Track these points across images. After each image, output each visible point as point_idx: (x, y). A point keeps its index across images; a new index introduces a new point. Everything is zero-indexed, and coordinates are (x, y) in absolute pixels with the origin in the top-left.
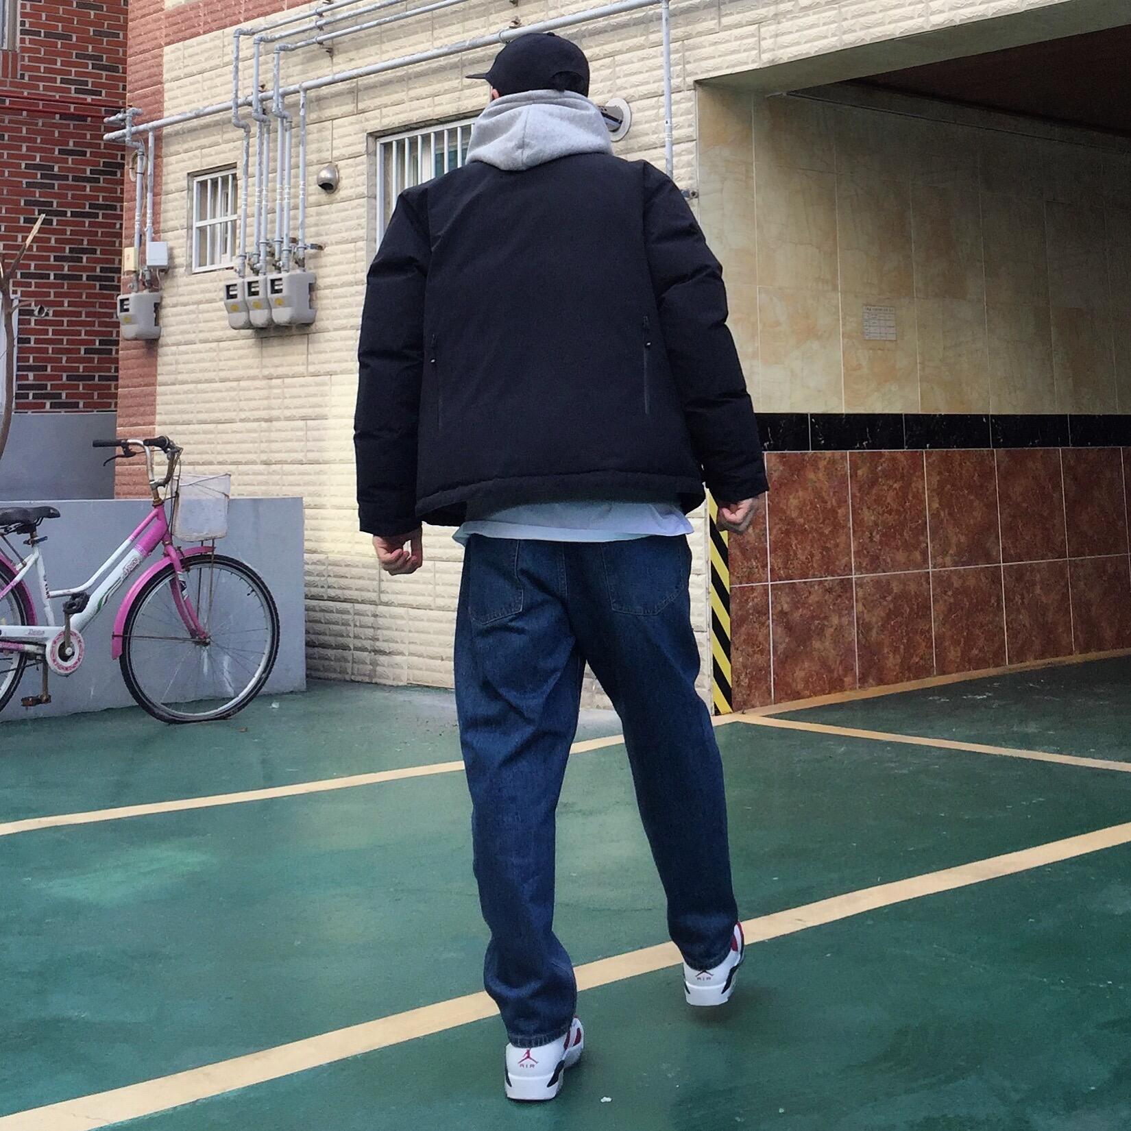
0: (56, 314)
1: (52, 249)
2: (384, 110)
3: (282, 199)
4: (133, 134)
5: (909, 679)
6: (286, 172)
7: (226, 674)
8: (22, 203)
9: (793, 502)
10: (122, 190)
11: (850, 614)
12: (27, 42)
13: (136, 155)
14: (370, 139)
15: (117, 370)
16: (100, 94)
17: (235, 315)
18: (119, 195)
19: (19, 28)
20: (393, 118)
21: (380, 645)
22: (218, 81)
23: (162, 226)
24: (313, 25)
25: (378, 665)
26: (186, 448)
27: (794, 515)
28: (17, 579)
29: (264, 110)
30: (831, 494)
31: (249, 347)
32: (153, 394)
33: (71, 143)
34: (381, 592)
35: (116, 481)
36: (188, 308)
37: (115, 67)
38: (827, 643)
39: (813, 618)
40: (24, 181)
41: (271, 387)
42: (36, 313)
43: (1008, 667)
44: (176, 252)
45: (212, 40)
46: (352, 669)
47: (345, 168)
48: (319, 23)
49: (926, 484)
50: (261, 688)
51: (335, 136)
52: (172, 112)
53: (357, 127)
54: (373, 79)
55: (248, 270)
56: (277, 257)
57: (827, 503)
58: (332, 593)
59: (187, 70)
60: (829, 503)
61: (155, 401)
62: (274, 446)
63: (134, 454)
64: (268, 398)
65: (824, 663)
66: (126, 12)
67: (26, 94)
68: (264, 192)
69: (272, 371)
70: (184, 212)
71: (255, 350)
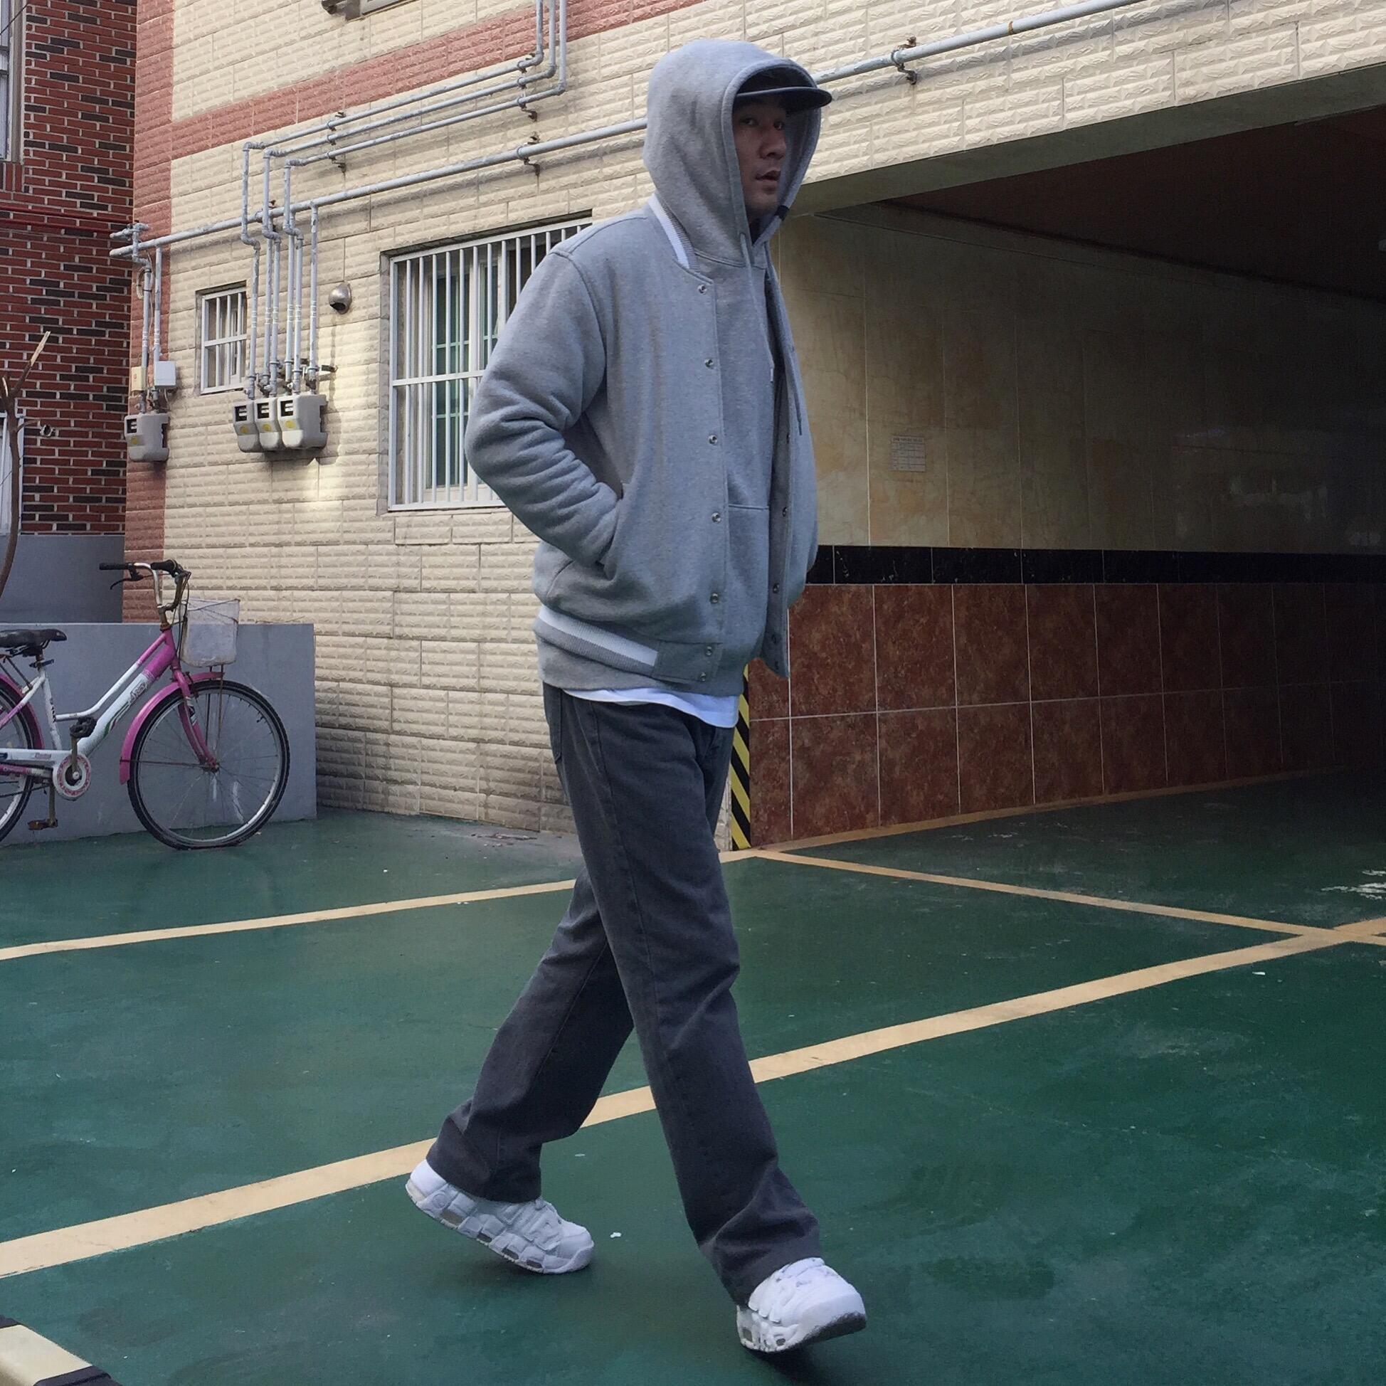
0: (62, 434)
1: (58, 368)
2: (398, 228)
3: (292, 319)
4: (140, 250)
5: (933, 817)
6: (297, 292)
7: (236, 802)
8: (27, 320)
9: (817, 636)
10: (129, 308)
11: (873, 751)
12: (31, 154)
13: (143, 272)
14: (384, 258)
15: (124, 492)
16: (105, 208)
17: (245, 437)
18: (126, 313)
19: (23, 139)
20: (408, 236)
21: (394, 774)
22: (227, 196)
23: (170, 345)
24: (324, 139)
25: (389, 794)
26: (194, 573)
27: (817, 648)
28: (24, 701)
29: (274, 227)
30: (855, 628)
31: (261, 470)
32: (161, 517)
33: (77, 259)
34: (393, 721)
35: (124, 605)
36: (196, 430)
37: (122, 180)
38: (849, 780)
39: (835, 754)
40: (29, 297)
41: (280, 512)
42: (42, 432)
43: (1036, 806)
44: (185, 372)
45: (221, 154)
46: (364, 797)
47: (357, 287)
48: (330, 137)
49: (953, 620)
50: (270, 816)
51: (347, 254)
52: (179, 227)
53: (370, 245)
54: (386, 195)
55: (257, 391)
56: (287, 380)
57: (851, 636)
58: (343, 721)
59: (195, 185)
60: (853, 640)
61: (163, 524)
62: (284, 571)
63: (141, 578)
64: (278, 523)
65: (845, 800)
66: (132, 124)
67: (30, 208)
68: (274, 312)
69: (282, 495)
70: (192, 331)
71: (266, 474)
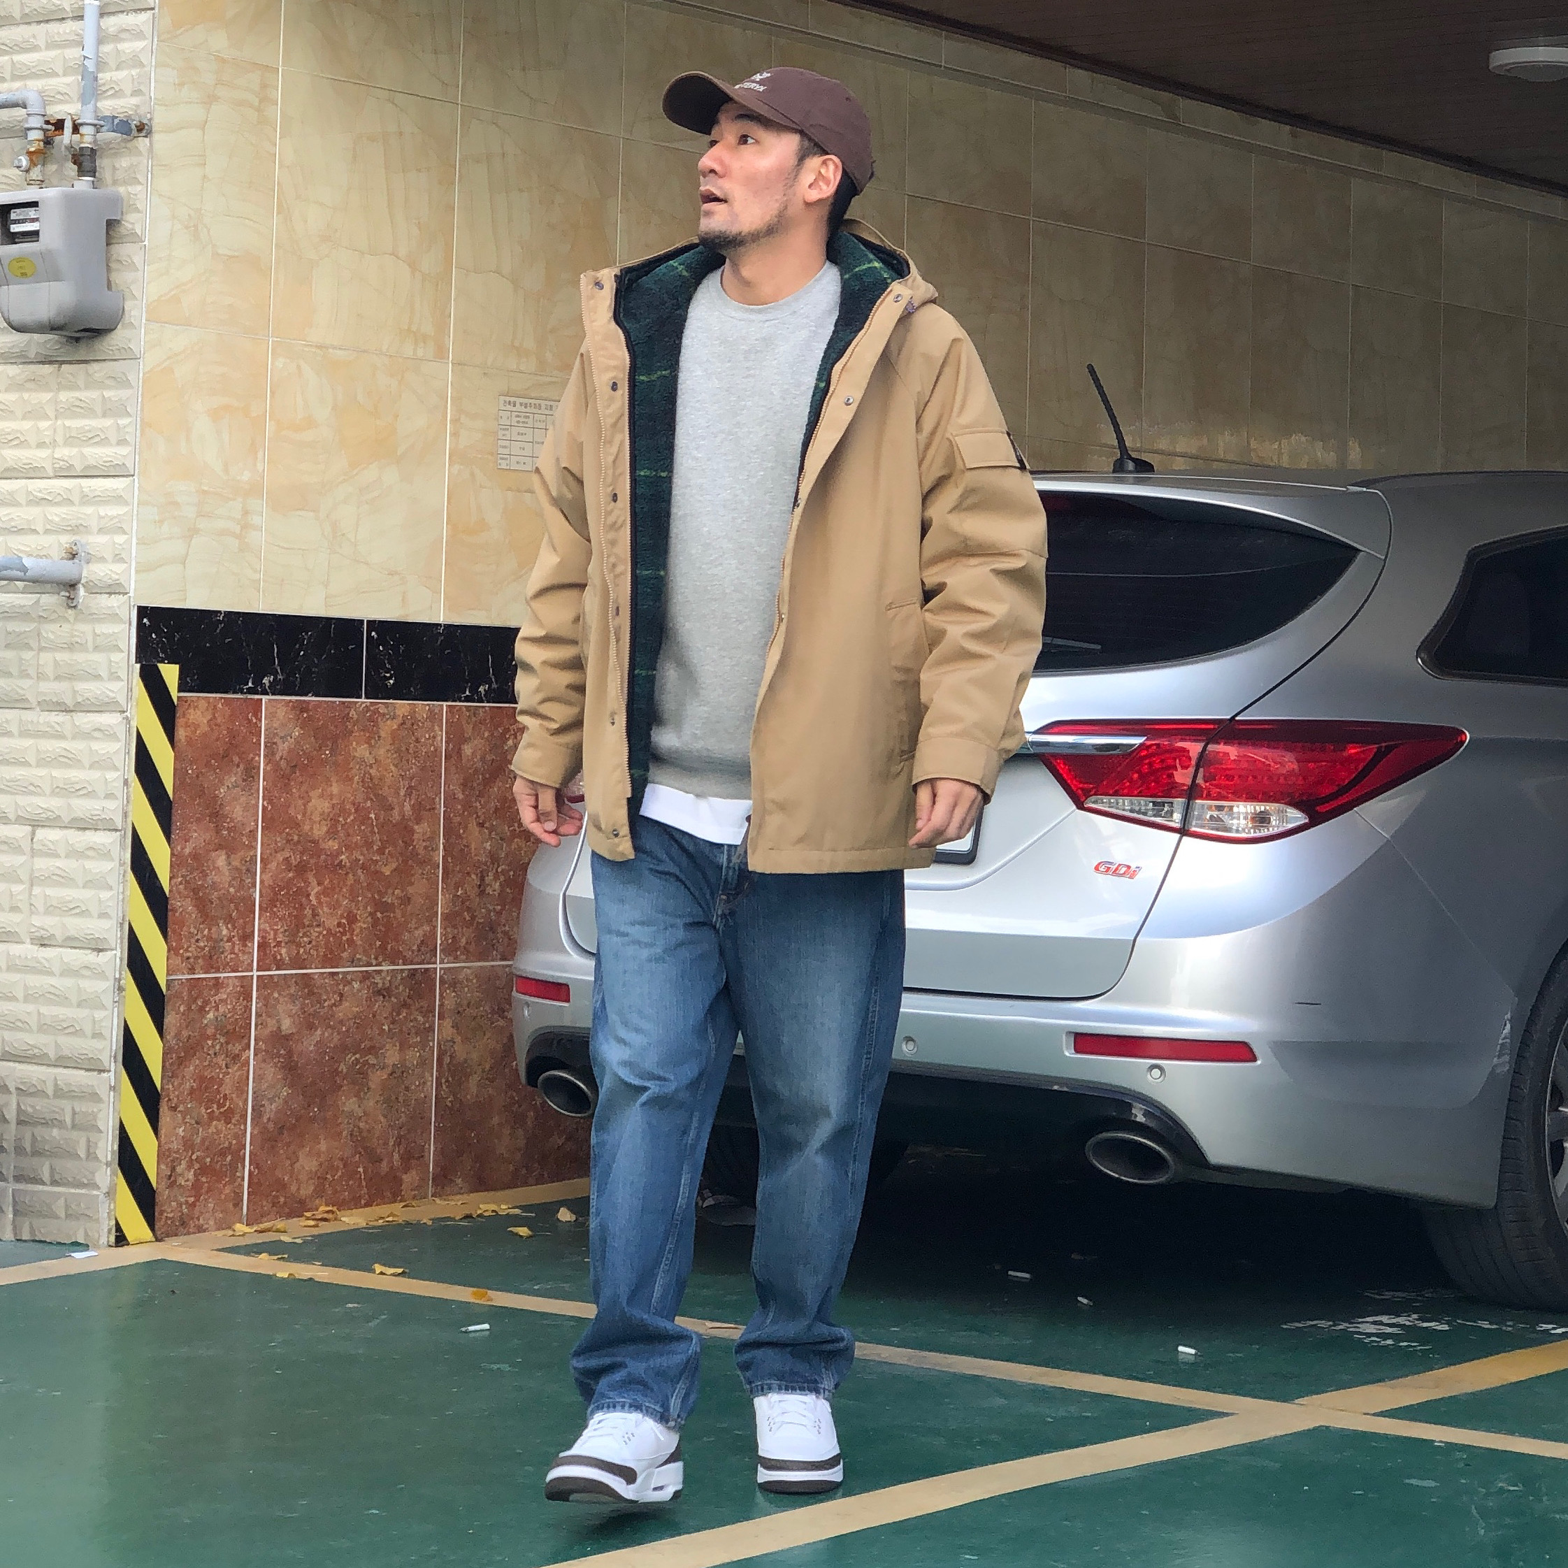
5: (540, 1181)
9: (319, 805)
11: (424, 1044)
27: (319, 831)
30: (402, 793)
38: (371, 1103)
39: (343, 1049)
57: (393, 809)
60: (396, 812)
65: (361, 1142)
